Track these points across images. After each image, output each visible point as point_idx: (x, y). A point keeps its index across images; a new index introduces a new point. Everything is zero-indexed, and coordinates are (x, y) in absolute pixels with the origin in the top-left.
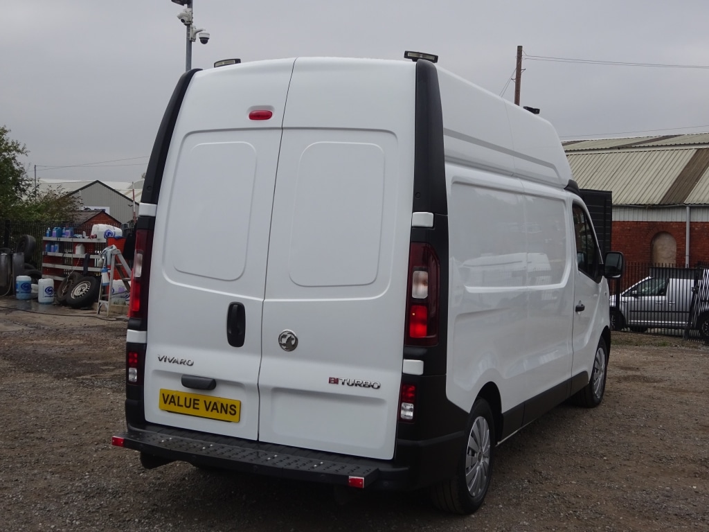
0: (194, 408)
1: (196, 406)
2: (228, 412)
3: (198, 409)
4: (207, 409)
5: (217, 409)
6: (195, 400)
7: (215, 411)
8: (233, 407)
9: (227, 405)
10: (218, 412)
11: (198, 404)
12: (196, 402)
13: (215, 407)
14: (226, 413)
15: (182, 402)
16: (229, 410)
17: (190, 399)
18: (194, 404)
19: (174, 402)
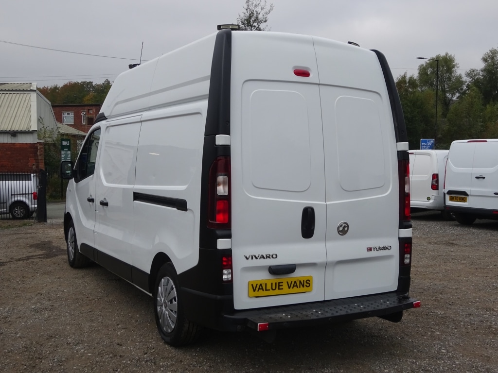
0: (279, 289)
1: (280, 287)
2: (305, 286)
3: (282, 289)
4: (289, 288)
5: (297, 286)
6: (279, 283)
7: (295, 288)
8: (308, 282)
9: (304, 281)
10: (297, 287)
11: (282, 286)
12: (280, 284)
13: (295, 285)
14: (303, 286)
15: (269, 287)
16: (305, 284)
17: (276, 283)
18: (279, 286)
19: (262, 289)
